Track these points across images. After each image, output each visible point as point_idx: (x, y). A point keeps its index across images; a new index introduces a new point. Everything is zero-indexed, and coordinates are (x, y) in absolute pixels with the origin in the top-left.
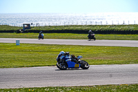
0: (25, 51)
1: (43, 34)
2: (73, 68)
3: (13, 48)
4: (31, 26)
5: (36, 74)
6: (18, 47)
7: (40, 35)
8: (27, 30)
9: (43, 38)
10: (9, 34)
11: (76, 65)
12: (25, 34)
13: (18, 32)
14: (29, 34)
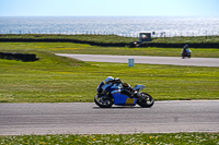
0: (143, 75)
1: (190, 50)
2: (123, 105)
3: (123, 71)
4: (152, 36)
5: (161, 113)
6: (131, 70)
7: (185, 51)
8: (146, 42)
9: (189, 56)
10: (118, 48)
11: (129, 100)
12: (143, 49)
13: (132, 45)
14: (149, 48)
